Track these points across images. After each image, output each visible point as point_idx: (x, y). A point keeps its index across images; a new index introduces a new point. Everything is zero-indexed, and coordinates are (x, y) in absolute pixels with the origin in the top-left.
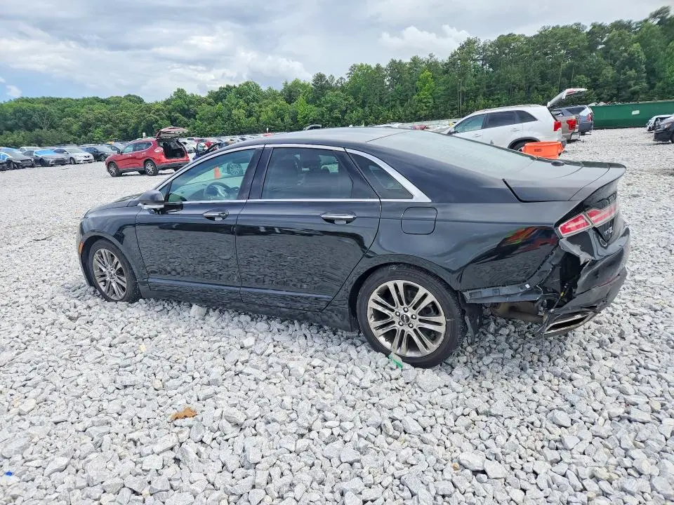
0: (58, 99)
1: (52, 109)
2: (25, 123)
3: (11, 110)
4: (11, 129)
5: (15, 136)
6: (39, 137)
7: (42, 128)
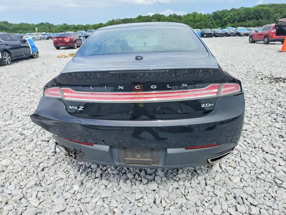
0: (276, 4)
1: (272, 10)
2: (257, 16)
3: (253, 11)
4: (249, 19)
5: (250, 22)
6: (260, 23)
7: (263, 19)
